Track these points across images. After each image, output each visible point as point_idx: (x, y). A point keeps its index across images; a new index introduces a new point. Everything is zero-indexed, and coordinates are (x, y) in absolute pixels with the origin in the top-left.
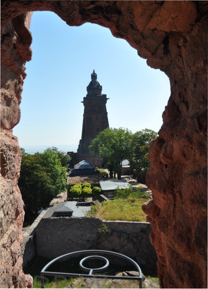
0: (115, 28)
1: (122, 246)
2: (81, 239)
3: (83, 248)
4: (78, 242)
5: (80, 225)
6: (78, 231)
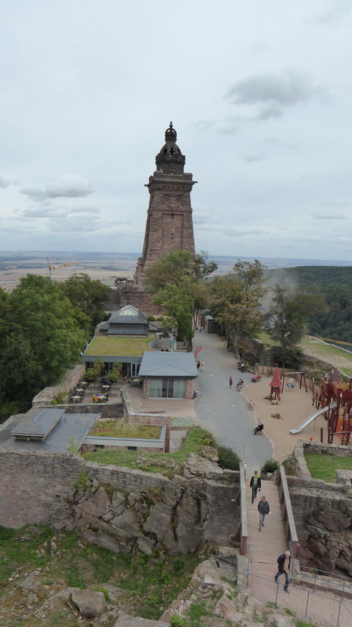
1: (114, 515)
2: (45, 493)
3: (47, 509)
4: (39, 498)
5: (43, 467)
6: (40, 477)
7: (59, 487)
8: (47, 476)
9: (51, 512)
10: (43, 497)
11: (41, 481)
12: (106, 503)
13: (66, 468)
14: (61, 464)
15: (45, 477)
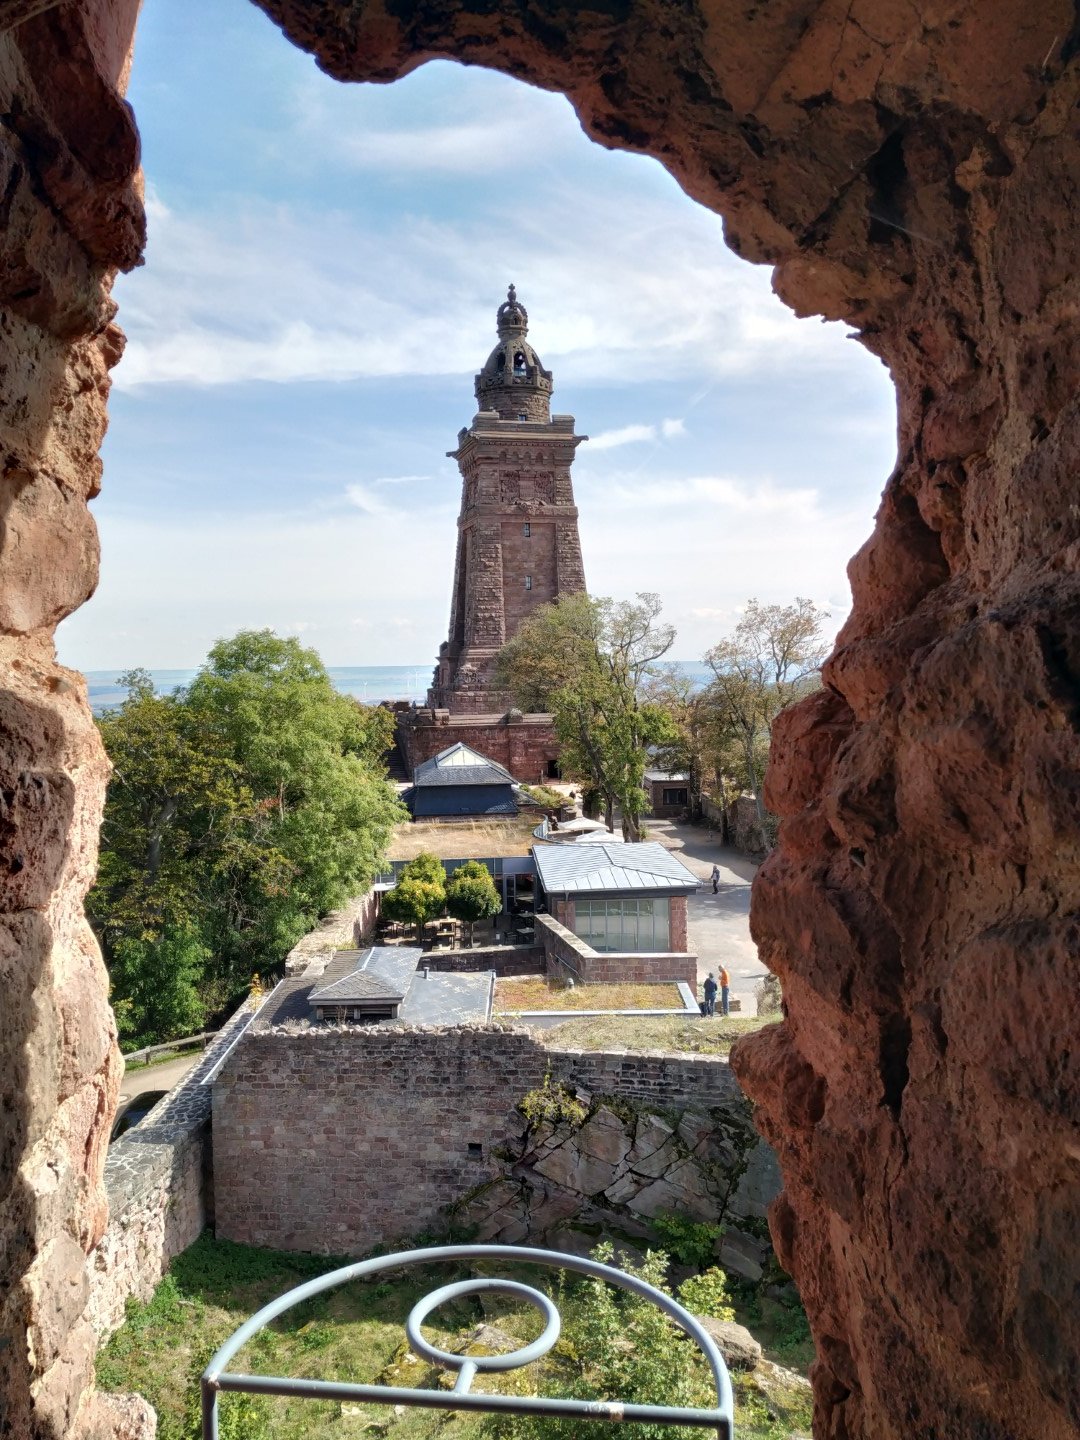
0: (596, 91)
1: (641, 1181)
2: (440, 1141)
3: (446, 1188)
4: (424, 1156)
5: (431, 1067)
6: (425, 1095)
7: (478, 1119)
8: (445, 1090)
9: (455, 1195)
10: (433, 1153)
11: (428, 1106)
12: (616, 1148)
13: (497, 1064)
14: (484, 1053)
15: (438, 1094)
